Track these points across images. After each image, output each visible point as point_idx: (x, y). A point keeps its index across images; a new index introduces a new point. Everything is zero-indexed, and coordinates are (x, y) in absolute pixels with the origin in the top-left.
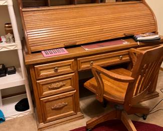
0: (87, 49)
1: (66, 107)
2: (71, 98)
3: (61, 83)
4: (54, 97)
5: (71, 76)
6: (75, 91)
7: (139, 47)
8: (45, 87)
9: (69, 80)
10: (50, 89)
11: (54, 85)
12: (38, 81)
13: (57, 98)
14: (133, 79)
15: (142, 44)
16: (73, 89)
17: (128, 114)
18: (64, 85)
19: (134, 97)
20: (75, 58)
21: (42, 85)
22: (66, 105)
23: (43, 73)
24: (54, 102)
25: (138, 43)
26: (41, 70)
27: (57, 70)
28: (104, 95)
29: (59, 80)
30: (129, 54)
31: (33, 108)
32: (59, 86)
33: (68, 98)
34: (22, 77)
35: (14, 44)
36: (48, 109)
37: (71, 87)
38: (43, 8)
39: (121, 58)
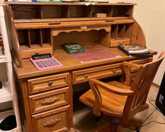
0: (82, 62)
1: (59, 123)
2: (65, 113)
3: (55, 98)
4: (47, 113)
5: (65, 90)
6: (69, 106)
7: (131, 60)
8: (37, 102)
9: (63, 95)
10: (43, 105)
11: (47, 100)
12: (30, 97)
13: (50, 114)
14: (133, 92)
15: (134, 57)
16: (68, 103)
17: (124, 128)
18: (58, 100)
19: (132, 110)
20: (70, 71)
21: (35, 100)
22: (59, 121)
23: (36, 88)
24: (47, 118)
25: (130, 57)
26: (34, 84)
27: (51, 84)
28: (102, 109)
29: (53, 94)
30: (121, 67)
31: (20, 126)
32: (53, 101)
33: (61, 114)
34: (11, 92)
35: (3, 56)
36: (39, 126)
37: (65, 101)
38: (36, 21)
39: (115, 71)
